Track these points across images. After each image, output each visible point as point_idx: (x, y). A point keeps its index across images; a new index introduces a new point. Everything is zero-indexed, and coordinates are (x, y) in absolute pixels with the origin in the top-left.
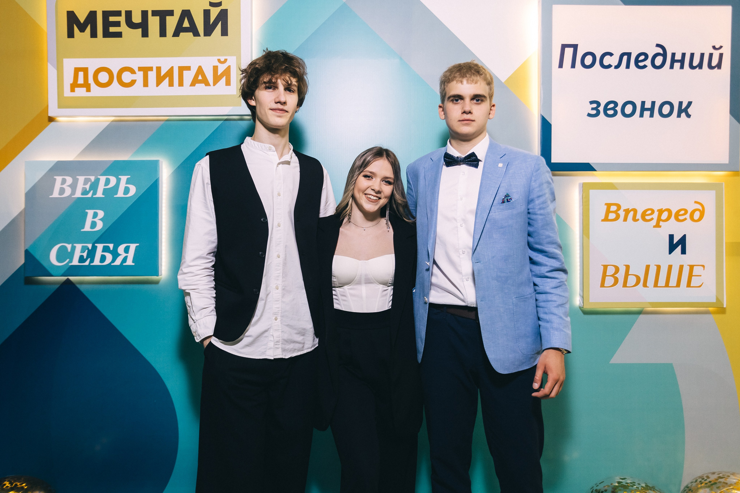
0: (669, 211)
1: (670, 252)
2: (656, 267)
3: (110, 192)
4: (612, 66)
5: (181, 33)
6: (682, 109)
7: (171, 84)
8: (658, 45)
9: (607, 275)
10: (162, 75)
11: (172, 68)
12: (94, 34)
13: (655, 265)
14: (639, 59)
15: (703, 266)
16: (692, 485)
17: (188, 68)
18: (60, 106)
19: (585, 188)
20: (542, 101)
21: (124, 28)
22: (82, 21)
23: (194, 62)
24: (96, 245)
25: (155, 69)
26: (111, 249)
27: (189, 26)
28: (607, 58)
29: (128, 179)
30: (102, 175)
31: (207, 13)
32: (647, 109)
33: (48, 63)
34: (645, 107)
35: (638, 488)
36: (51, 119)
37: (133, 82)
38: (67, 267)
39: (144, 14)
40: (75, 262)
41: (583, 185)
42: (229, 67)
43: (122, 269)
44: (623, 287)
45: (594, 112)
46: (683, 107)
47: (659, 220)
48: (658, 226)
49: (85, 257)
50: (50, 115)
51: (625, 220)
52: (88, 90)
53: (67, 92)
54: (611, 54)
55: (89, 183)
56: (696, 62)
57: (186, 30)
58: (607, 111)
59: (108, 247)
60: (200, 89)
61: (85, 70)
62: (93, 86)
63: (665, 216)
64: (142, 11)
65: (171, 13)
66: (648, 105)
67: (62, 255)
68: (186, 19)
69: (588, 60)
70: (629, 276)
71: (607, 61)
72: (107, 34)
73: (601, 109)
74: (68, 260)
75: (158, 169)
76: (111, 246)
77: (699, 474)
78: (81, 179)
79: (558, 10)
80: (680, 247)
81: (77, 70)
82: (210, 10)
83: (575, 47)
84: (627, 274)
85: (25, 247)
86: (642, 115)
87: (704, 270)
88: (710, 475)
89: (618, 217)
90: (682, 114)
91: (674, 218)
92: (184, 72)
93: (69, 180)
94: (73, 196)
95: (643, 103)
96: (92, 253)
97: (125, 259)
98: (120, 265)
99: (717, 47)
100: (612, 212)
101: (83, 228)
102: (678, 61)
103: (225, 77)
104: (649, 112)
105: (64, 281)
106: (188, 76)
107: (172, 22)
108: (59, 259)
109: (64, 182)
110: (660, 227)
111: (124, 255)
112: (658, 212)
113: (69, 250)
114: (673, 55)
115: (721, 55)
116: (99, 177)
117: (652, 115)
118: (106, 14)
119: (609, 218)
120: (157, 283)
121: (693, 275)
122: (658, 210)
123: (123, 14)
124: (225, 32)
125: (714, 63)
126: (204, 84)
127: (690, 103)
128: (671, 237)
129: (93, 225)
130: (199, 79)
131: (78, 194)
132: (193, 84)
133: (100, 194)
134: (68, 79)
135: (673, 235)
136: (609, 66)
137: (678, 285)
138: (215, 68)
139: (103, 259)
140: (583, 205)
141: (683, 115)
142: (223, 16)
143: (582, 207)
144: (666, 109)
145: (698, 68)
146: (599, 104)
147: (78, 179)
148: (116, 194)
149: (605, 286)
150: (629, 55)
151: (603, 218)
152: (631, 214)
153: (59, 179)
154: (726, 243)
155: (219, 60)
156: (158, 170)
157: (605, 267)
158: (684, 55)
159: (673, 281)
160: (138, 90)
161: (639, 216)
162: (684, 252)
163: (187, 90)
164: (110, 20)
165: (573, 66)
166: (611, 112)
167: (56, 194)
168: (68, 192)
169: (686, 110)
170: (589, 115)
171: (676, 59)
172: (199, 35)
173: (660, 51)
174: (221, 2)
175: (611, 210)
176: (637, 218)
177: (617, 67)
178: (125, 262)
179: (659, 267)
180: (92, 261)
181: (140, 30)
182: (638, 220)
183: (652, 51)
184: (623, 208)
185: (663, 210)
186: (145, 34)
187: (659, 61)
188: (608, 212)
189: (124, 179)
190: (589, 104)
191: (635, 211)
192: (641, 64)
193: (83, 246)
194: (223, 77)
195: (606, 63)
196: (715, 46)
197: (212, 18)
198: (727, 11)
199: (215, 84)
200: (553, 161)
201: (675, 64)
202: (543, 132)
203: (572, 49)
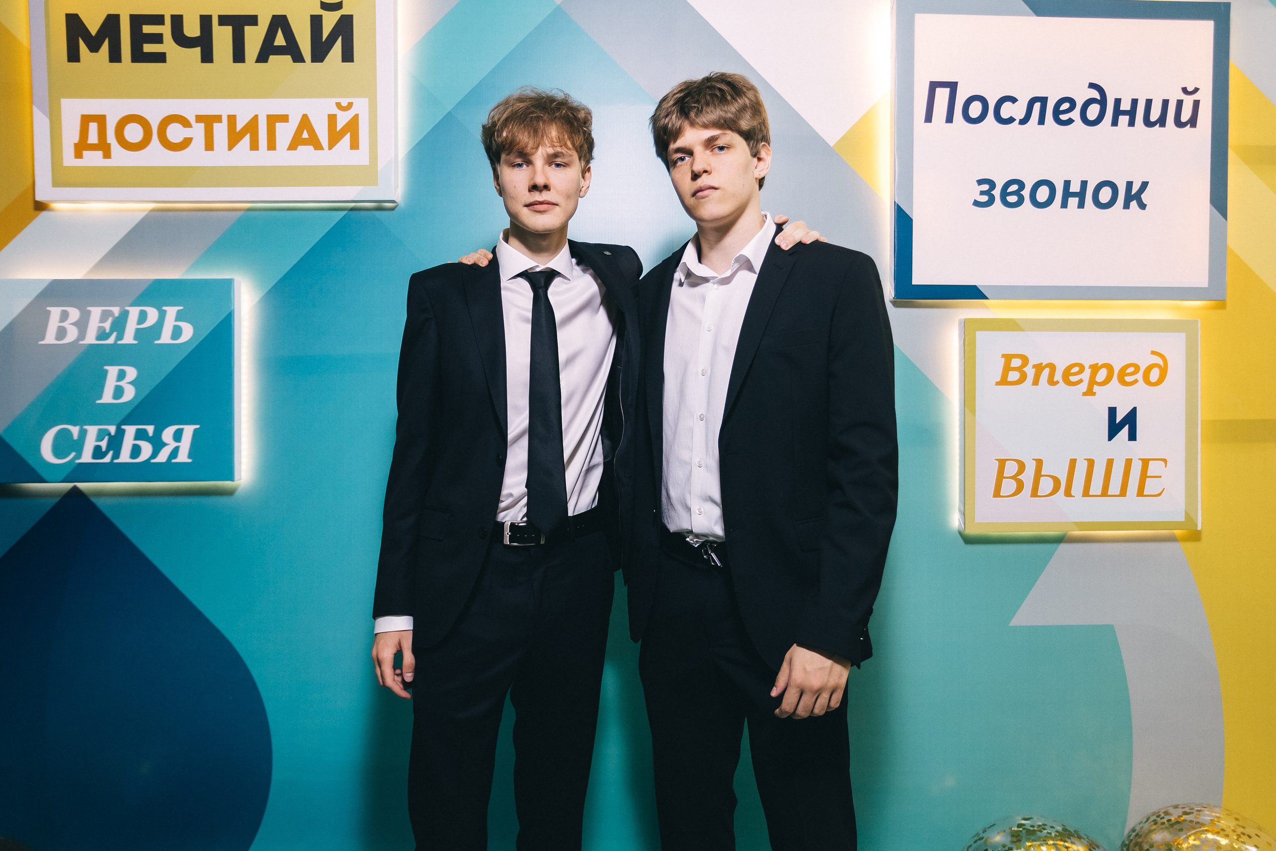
0: (1109, 367)
1: (1111, 436)
2: (1086, 462)
3: (147, 335)
4: (1016, 120)
5: (271, 56)
6: (1132, 194)
7: (254, 146)
8: (1092, 86)
9: (1004, 476)
10: (239, 128)
11: (255, 119)
12: (115, 56)
13: (1085, 459)
14: (1060, 109)
15: (1165, 461)
16: (1143, 827)
17: (284, 118)
18: (56, 183)
19: (969, 329)
20: (896, 178)
21: (169, 46)
22: (93, 32)
23: (295, 108)
24: (123, 427)
25: (225, 119)
26: (151, 433)
27: (284, 44)
28: (1007, 105)
29: (178, 311)
30: (131, 305)
31: (316, 21)
32: (1074, 195)
33: (35, 108)
34: (1070, 191)
35: (1051, 834)
36: (40, 207)
37: (187, 142)
38: (73, 467)
39: (206, 21)
40: (87, 457)
41: (964, 323)
42: (356, 118)
43: (170, 470)
44: (1031, 497)
45: (985, 198)
46: (1135, 190)
47: (1092, 382)
48: (1090, 392)
49: (104, 449)
50: (38, 198)
51: (1036, 382)
52: (107, 155)
53: (69, 159)
54: (1013, 100)
55: (110, 320)
56: (1155, 115)
57: (280, 51)
58: (1007, 197)
59: (145, 431)
60: (305, 154)
61: (101, 120)
62: (115, 147)
63: (1102, 375)
64: (202, 17)
65: (253, 20)
66: (1075, 188)
67: (63, 445)
68: (280, 32)
69: (975, 109)
70: (1041, 478)
71: (1007, 110)
72: (138, 56)
73: (997, 193)
74: (73, 454)
75: (232, 295)
76: (150, 429)
77: (1155, 809)
78: (96, 312)
79: (924, 22)
80: (1126, 429)
81: (86, 120)
82: (321, 16)
83: (953, 87)
84: (1038, 475)
86: (1064, 205)
87: (1166, 467)
88: (1171, 810)
89: (1023, 378)
90: (1131, 203)
91: (1117, 380)
92: (278, 125)
93: (74, 314)
94: (81, 342)
95: (1067, 184)
96: (116, 442)
97: (175, 453)
98: (165, 462)
99: (1190, 89)
100: (1014, 369)
101: (100, 398)
102: (1125, 113)
103: (349, 133)
104: (1077, 199)
105: (68, 489)
106: (285, 132)
107: (254, 37)
108: (58, 450)
109: (64, 316)
110: (1094, 394)
111: (173, 444)
112: (1090, 370)
113: (76, 436)
114: (1118, 102)
115: (1196, 104)
116: (127, 308)
117: (1081, 205)
118: (137, 21)
119: (1009, 380)
120: (229, 493)
121: (1148, 475)
122: (1091, 367)
123: (168, 21)
124: (348, 56)
125: (1185, 116)
126: (311, 147)
127: (1145, 185)
128: (1112, 411)
129: (119, 392)
130: (303, 137)
131: (91, 338)
132: (293, 147)
133: (129, 338)
134: (71, 134)
135: (1115, 408)
136: (1011, 120)
137: (1123, 493)
138: (332, 119)
139: (136, 451)
140: (964, 356)
141: (1134, 204)
142: (345, 27)
143: (963, 360)
144: (1105, 195)
145: (1158, 124)
146: (992, 184)
147: (89, 312)
148: (159, 338)
149: (1001, 494)
150: (1044, 101)
151: (999, 380)
152: (1046, 371)
153: (55, 312)
154: (1202, 421)
155: (338, 105)
156: (232, 297)
157: (1002, 463)
158: (1135, 102)
159: (1115, 487)
160: (195, 156)
161: (1058, 376)
162: (1132, 437)
163: (282, 157)
164: (144, 32)
165: (950, 119)
166: (1012, 199)
167: (50, 338)
168: (72, 334)
169: (1138, 197)
170: (977, 203)
171: (1122, 108)
172: (302, 60)
173: (1096, 95)
174: (342, 2)
175: (1011, 366)
176: (1055, 380)
177: (1023, 122)
178: (176, 457)
179: (1091, 463)
180: (117, 455)
181: (197, 50)
182: (1057, 382)
183: (1082, 95)
184: (1032, 362)
185: (1099, 365)
186: (207, 57)
187: (1093, 112)
188: (1007, 368)
189: (171, 312)
190: (976, 184)
191: (1052, 367)
192: (1064, 117)
193: (100, 430)
194: (345, 134)
195: (1004, 114)
196: (1186, 88)
197: (327, 30)
198: (1206, 28)
199: (331, 146)
200: (913, 284)
201: (1120, 117)
202: (898, 233)
203: (947, 91)
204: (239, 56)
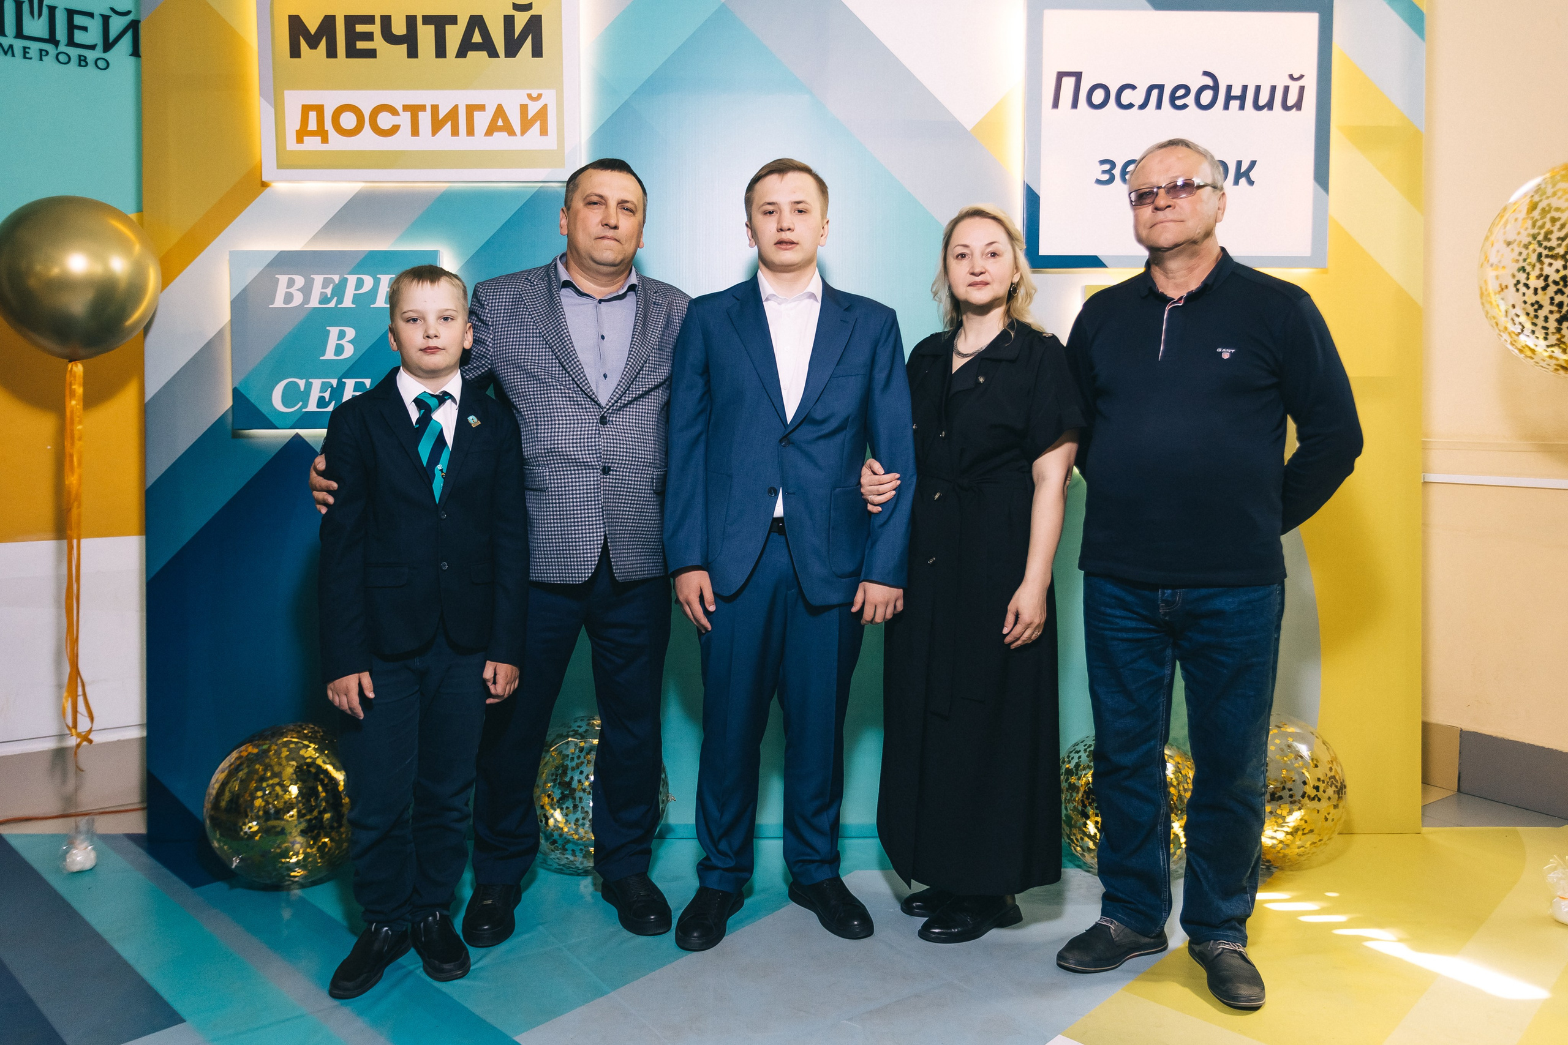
3: (364, 300)
4: (1135, 106)
5: (469, 53)
6: (1241, 172)
7: (455, 132)
8: (1206, 73)
10: (440, 119)
11: (456, 106)
14: (1176, 95)
17: (481, 108)
18: (281, 165)
20: (1027, 160)
21: (378, 43)
22: (313, 32)
23: (490, 98)
24: (343, 380)
25: (429, 109)
27: (481, 41)
28: (1127, 92)
30: (349, 274)
31: (509, 21)
33: (261, 98)
36: (264, 185)
37: (395, 129)
38: (300, 415)
39: (411, 21)
40: (312, 406)
41: (1086, 289)
42: (545, 106)
45: (1106, 177)
46: (1243, 169)
49: (327, 400)
50: (264, 179)
52: (325, 140)
53: (291, 144)
54: (1133, 87)
55: (332, 285)
56: (1262, 101)
57: (477, 47)
59: (363, 382)
60: (500, 140)
61: (319, 109)
62: (332, 133)
64: (408, 17)
65: (453, 20)
68: (477, 30)
69: (1098, 97)
71: (1127, 97)
72: (352, 52)
73: (1117, 172)
74: (301, 403)
78: (318, 279)
79: (1053, 18)
81: (306, 109)
82: (514, 16)
83: (1078, 76)
85: (233, 385)
90: (1240, 180)
92: (476, 114)
93: (300, 281)
94: (305, 306)
99: (1295, 76)
101: (324, 355)
102: (1235, 98)
103: (539, 122)
105: (293, 436)
106: (482, 121)
107: (454, 35)
108: (286, 402)
109: (291, 282)
113: (302, 389)
114: (1229, 88)
115: (1302, 89)
116: (345, 276)
118: (351, 21)
123: (378, 20)
124: (537, 52)
125: (1291, 101)
126: (506, 134)
127: (1253, 164)
129: (339, 349)
130: (498, 124)
131: (314, 303)
132: (489, 132)
133: (348, 302)
134: (293, 122)
136: (1131, 106)
141: (1243, 181)
142: (535, 25)
146: (1113, 165)
148: (374, 303)
150: (1161, 88)
153: (283, 279)
155: (529, 96)
158: (1245, 88)
160: (402, 141)
163: (480, 142)
164: (357, 31)
165: (1075, 105)
167: (279, 302)
169: (1246, 174)
170: (1099, 182)
171: (1233, 94)
172: (497, 56)
173: (1209, 81)
174: (531, 3)
177: (1143, 107)
181: (404, 47)
183: (1196, 82)
186: (413, 53)
187: (1206, 97)
190: (1098, 164)
192: (1179, 103)
193: (323, 383)
194: (536, 121)
195: (1125, 100)
196: (1292, 75)
197: (518, 29)
198: (1310, 21)
199: (523, 133)
200: (1041, 254)
201: (1231, 102)
202: (1027, 209)
203: (1072, 80)
204: (441, 52)
